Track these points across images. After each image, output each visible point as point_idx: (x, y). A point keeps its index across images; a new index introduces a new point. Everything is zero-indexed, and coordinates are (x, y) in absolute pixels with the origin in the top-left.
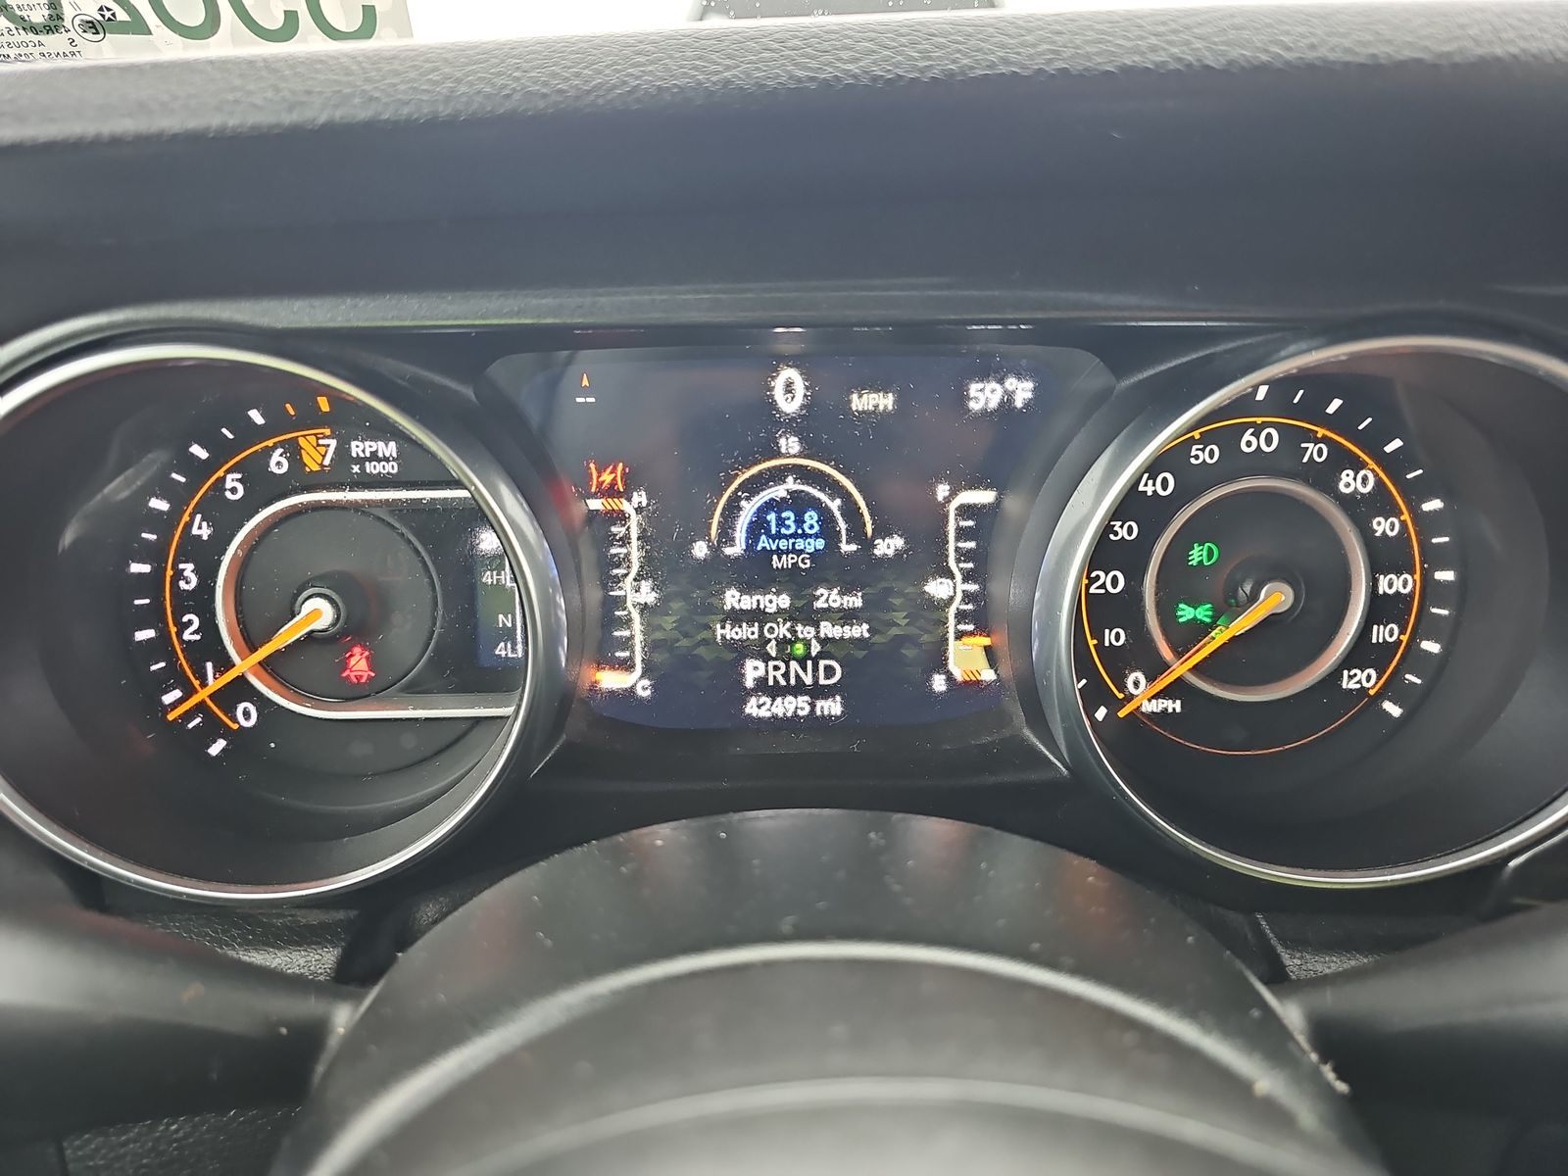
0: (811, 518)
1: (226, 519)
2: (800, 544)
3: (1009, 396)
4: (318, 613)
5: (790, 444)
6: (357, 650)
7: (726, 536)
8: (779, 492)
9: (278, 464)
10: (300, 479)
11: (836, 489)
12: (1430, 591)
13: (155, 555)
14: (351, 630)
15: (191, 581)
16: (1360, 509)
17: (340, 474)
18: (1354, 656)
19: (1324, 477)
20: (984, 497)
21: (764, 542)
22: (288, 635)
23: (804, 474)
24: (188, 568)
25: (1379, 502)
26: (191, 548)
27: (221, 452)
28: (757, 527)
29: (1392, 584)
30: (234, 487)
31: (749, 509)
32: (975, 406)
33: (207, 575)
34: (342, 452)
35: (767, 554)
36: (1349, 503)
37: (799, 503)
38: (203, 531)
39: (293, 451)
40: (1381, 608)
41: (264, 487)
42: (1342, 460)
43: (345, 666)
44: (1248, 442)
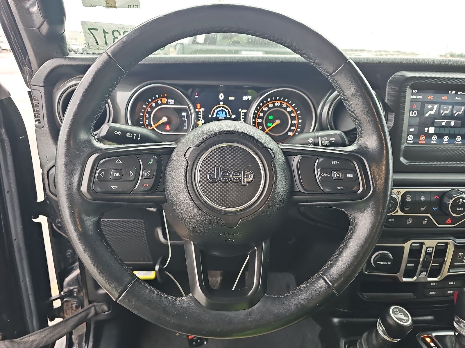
0: (224, 112)
1: (153, 108)
2: (222, 116)
3: (248, 99)
4: (165, 119)
5: (221, 103)
6: (168, 126)
7: (213, 114)
8: (220, 109)
9: (159, 102)
10: (162, 104)
11: (227, 109)
12: (298, 123)
13: (143, 113)
14: (168, 123)
15: (147, 116)
16: (290, 113)
17: (167, 103)
18: (289, 131)
19: (285, 109)
20: (245, 111)
21: (218, 116)
22: (161, 122)
23: (223, 107)
24: (147, 115)
25: (292, 112)
26: (148, 112)
27: (153, 100)
28: (217, 113)
29: (294, 122)
30: (154, 105)
31: (216, 111)
32: (244, 99)
33: (150, 116)
34: (167, 101)
35: (218, 117)
36: (289, 112)
37: (222, 111)
38: (149, 110)
39: (161, 101)
40: (292, 125)
41: (157, 105)
42: (287, 107)
43: (166, 127)
44: (276, 104)
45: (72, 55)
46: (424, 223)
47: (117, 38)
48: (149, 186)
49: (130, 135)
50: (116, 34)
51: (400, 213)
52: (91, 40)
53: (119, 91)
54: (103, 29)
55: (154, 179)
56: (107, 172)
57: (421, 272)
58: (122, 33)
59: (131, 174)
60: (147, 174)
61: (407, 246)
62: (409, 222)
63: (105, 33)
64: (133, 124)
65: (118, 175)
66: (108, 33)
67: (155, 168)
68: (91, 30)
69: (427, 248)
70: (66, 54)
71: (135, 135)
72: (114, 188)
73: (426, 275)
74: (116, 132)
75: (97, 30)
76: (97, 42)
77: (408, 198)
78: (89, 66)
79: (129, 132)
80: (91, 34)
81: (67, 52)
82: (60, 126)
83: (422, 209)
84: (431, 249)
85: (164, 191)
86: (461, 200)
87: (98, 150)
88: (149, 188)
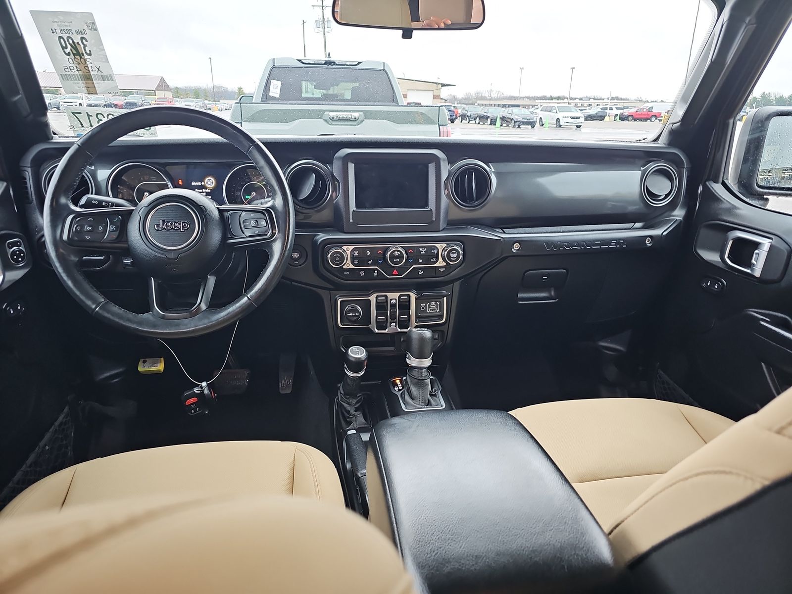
4: (146, 194)
34: (149, 178)
45: (56, 139)
46: (375, 275)
47: (102, 120)
48: (115, 237)
49: (106, 204)
50: (100, 117)
51: (352, 267)
52: (76, 123)
53: (100, 169)
54: (87, 113)
55: (118, 232)
56: (82, 227)
57: (391, 323)
58: (106, 116)
59: (101, 228)
60: (113, 228)
61: (373, 298)
62: (362, 274)
63: (89, 116)
64: (114, 197)
65: (90, 228)
66: (92, 116)
67: (119, 224)
68: (75, 114)
69: (391, 300)
70: (51, 138)
71: (110, 204)
72: (88, 237)
73: (396, 326)
74: (93, 202)
75: (81, 113)
76: (82, 125)
77: (356, 253)
78: (68, 148)
79: (105, 202)
80: (75, 118)
81: (51, 136)
82: (45, 197)
83: (370, 262)
84: (395, 301)
85: (127, 241)
86: (396, 252)
87: (73, 212)
88: (114, 239)
